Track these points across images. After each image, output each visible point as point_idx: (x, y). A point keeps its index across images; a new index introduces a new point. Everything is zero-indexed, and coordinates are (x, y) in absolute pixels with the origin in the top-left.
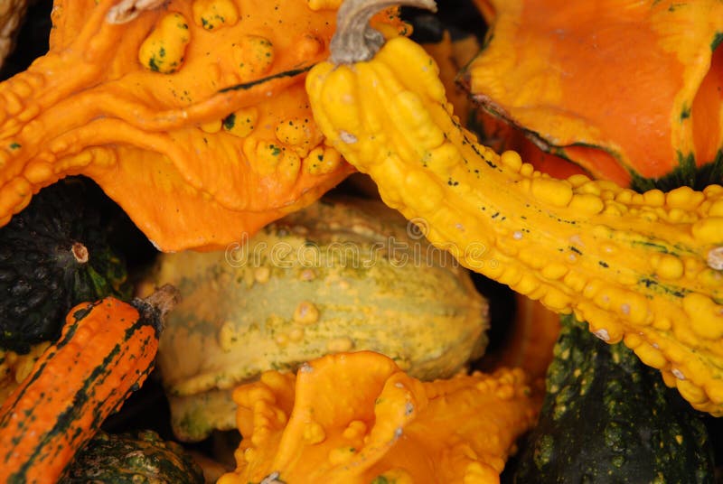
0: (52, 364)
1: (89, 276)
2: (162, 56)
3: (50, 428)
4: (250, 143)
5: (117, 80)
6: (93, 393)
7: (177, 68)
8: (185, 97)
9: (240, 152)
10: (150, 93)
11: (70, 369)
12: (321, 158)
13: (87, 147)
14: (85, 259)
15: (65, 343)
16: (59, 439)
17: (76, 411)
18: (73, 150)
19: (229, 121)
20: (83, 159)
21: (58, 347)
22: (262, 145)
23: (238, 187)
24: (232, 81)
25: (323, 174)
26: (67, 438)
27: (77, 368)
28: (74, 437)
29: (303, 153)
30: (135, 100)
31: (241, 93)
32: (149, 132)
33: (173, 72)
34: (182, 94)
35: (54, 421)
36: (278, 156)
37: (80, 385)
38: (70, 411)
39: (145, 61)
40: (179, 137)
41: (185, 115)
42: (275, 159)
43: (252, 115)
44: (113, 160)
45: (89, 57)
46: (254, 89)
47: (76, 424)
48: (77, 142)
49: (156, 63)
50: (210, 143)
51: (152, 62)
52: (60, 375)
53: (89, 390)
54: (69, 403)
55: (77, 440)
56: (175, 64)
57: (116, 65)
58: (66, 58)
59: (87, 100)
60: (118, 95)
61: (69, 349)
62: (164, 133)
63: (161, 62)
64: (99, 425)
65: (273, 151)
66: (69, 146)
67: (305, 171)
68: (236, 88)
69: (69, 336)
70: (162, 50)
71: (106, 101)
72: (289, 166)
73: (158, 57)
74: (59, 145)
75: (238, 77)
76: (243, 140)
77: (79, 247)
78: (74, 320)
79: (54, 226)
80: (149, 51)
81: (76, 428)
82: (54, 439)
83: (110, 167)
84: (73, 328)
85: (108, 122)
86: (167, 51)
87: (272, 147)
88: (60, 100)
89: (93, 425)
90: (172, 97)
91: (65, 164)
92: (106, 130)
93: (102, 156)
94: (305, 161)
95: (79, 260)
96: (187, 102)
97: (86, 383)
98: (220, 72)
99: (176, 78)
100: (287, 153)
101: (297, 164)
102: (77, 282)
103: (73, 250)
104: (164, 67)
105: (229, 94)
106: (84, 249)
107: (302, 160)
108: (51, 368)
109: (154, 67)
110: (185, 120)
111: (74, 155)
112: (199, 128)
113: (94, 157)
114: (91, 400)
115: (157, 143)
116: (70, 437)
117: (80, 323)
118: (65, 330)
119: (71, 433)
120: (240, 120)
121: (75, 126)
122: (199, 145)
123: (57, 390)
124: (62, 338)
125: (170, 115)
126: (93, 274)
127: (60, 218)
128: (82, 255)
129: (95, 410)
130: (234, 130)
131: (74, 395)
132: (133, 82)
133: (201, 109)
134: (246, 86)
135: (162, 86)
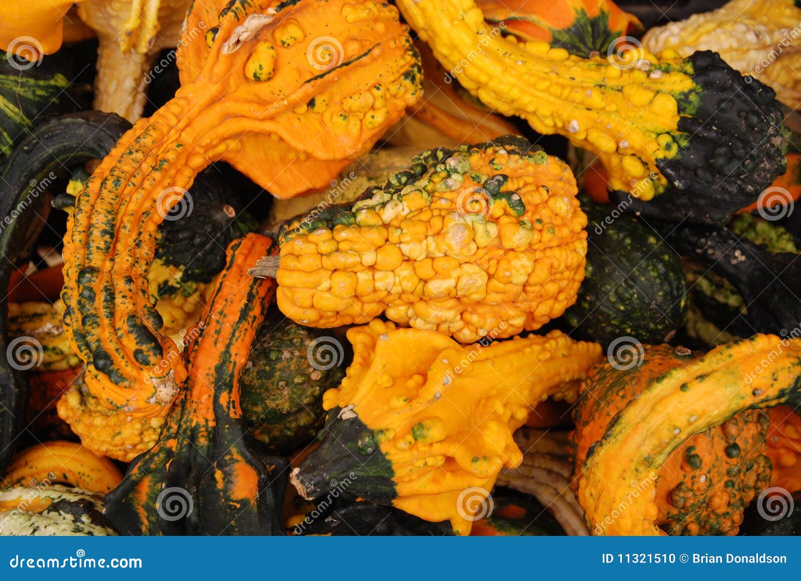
0: (227, 280)
1: (238, 226)
2: (261, 69)
3: (237, 320)
4: (327, 116)
5: (234, 92)
6: (257, 293)
7: (271, 76)
8: (280, 94)
9: (322, 122)
10: (256, 95)
11: (239, 281)
12: (373, 117)
13: (223, 139)
14: (234, 214)
15: (230, 267)
16: (244, 325)
17: (250, 305)
18: (214, 143)
19: (311, 103)
20: (221, 148)
21: (227, 270)
22: (335, 115)
23: (325, 145)
24: (309, 77)
25: (376, 128)
26: (248, 323)
27: (243, 279)
28: (253, 322)
29: (361, 116)
30: (250, 102)
31: (319, 81)
32: (262, 120)
33: (269, 79)
34: (279, 92)
35: (239, 315)
36: (347, 120)
37: (248, 289)
38: (246, 305)
39: (250, 75)
40: (283, 119)
41: (286, 102)
42: (345, 122)
43: (326, 97)
44: (240, 146)
45: (215, 79)
46: (326, 77)
47: (252, 314)
48: (216, 137)
49: (258, 75)
50: (302, 120)
51: (255, 75)
52: (234, 286)
53: (254, 291)
54: (245, 301)
55: (255, 324)
56: (270, 73)
57: (232, 83)
58: (199, 84)
59: (218, 109)
60: (237, 101)
61: (234, 269)
62: (272, 118)
63: (261, 74)
64: (265, 312)
65: (342, 118)
66: (212, 140)
67: (364, 128)
68: (316, 78)
69: (232, 262)
70: (261, 66)
71: (230, 106)
72: (354, 126)
73: (258, 71)
74: (206, 141)
75: (312, 74)
76: (322, 114)
77: (227, 208)
78: (232, 251)
79: (209, 198)
80: (252, 67)
81: (252, 316)
82: (241, 326)
83: (238, 151)
84: (233, 256)
85: (235, 120)
86: (264, 66)
87: (341, 115)
88: (200, 112)
89: (262, 313)
90: (272, 95)
91: (211, 154)
92: (234, 126)
93: (233, 144)
94: (363, 121)
95: (230, 216)
96: (282, 96)
97: (252, 287)
98: (300, 74)
99: (272, 83)
100: (351, 117)
101: (358, 123)
102: (232, 231)
103: (225, 210)
104: (263, 77)
105: (312, 83)
106: (231, 209)
107: (361, 121)
108: (227, 283)
109: (257, 78)
110: (286, 106)
111: (215, 146)
112: (294, 112)
113: (227, 146)
114: (257, 297)
115: (268, 126)
116: (250, 322)
117: (237, 252)
118: (228, 259)
119: (250, 320)
120: (319, 101)
121: (213, 127)
122: (296, 123)
123: (235, 295)
124: (228, 264)
125: (276, 105)
126: (240, 224)
127: (211, 192)
128: (231, 212)
129: (261, 303)
130: (315, 109)
131: (246, 295)
132: (245, 91)
133: (295, 97)
134: (321, 76)
135: (264, 89)
